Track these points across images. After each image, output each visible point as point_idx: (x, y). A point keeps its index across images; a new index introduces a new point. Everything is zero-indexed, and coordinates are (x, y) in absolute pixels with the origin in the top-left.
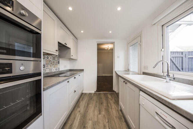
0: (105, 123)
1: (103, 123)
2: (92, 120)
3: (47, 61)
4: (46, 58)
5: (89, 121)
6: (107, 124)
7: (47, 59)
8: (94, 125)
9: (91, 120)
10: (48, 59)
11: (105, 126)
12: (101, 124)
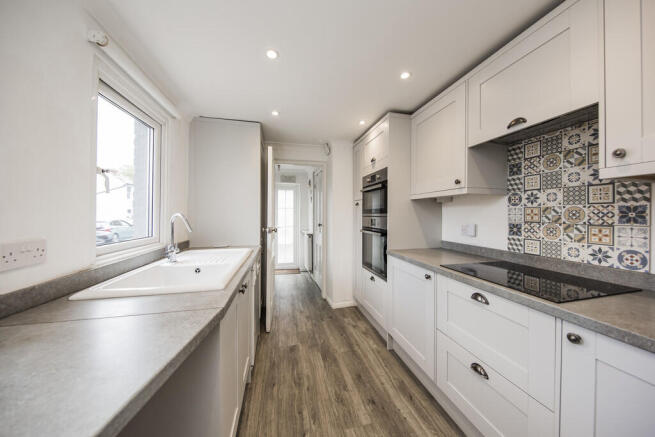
0: (313, 426)
1: (320, 426)
2: (362, 429)
3: (529, 211)
4: (524, 201)
5: (369, 422)
6: (307, 426)
7: (529, 205)
8: (349, 412)
9: (364, 427)
10: (535, 205)
11: (315, 417)
12: (328, 420)
